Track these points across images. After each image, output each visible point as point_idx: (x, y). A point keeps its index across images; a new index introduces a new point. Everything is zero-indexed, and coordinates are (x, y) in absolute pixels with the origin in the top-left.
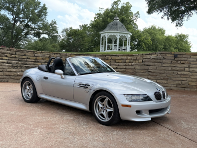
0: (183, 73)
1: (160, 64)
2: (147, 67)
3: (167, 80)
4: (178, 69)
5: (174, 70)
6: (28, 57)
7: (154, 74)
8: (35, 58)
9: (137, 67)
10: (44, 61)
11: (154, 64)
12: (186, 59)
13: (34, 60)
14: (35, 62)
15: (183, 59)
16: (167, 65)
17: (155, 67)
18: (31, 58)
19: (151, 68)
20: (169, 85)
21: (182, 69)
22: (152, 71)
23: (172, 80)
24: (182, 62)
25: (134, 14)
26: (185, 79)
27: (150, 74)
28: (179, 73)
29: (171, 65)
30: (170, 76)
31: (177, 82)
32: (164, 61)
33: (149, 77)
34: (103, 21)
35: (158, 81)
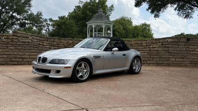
0: (194, 52)
1: (177, 46)
2: (167, 49)
3: (183, 58)
4: (191, 49)
5: (188, 51)
6: (58, 43)
7: (173, 54)
8: (62, 44)
9: (160, 49)
11: (172, 46)
12: (195, 42)
15: (193, 42)
16: (182, 47)
17: (173, 49)
18: (60, 44)
19: (170, 49)
20: (185, 63)
21: (193, 49)
22: (172, 52)
23: (186, 58)
24: (193, 44)
25: (109, 7)
26: (196, 57)
27: (170, 54)
28: (191, 53)
29: (185, 47)
30: (185, 55)
31: (191, 60)
32: (180, 44)
33: (169, 56)
34: (83, 13)
35: (177, 60)
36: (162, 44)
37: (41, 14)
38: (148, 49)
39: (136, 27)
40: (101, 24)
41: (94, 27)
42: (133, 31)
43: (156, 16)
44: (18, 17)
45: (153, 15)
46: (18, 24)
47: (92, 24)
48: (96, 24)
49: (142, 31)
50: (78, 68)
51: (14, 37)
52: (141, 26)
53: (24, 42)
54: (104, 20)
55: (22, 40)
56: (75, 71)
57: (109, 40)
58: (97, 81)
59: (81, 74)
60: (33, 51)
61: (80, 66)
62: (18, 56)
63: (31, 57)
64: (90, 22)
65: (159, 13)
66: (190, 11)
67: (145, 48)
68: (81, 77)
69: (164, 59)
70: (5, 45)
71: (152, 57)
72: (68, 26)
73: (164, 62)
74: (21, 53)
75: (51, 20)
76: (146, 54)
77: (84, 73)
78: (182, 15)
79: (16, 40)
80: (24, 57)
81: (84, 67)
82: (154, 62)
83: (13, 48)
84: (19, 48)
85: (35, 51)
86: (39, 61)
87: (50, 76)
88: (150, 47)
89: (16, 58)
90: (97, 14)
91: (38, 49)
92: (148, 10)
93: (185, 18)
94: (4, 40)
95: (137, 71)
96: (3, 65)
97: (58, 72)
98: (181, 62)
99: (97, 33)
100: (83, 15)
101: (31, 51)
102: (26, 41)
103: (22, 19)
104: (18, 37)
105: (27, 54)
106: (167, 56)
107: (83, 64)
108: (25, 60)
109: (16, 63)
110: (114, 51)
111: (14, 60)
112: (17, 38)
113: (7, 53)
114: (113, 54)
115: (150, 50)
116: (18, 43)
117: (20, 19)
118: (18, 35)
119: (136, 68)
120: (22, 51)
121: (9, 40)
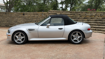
6: (81, 16)
8: (85, 16)
10: (90, 18)
13: (83, 18)
14: (84, 19)
18: (82, 16)
51: (48, 14)
68: (19, 41)
81: (20, 36)
94: (43, 16)
104: (49, 14)
114: (48, 28)
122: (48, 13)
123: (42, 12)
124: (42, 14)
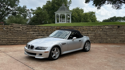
0: (122, 35)
1: (112, 31)
2: (106, 33)
3: (115, 38)
4: (120, 33)
5: (118, 34)
9: (101, 33)
10: (46, 31)
11: (109, 31)
12: (123, 28)
13: (41, 31)
15: (122, 28)
16: (115, 32)
18: (39, 30)
19: (108, 33)
20: (117, 41)
21: (122, 33)
22: (109, 35)
23: (118, 38)
24: (121, 30)
25: (68, 1)
26: (124, 38)
28: (120, 35)
29: (117, 31)
30: (117, 36)
31: (120, 39)
32: (113, 29)
33: (107, 37)
34: (52, 6)
35: (112, 39)
36: (103, 30)
37: (26, 7)
38: (94, 33)
39: (86, 14)
40: (64, 13)
41: (59, 15)
42: (84, 17)
43: (99, 8)
44: (11, 9)
45: (97, 8)
46: (11, 13)
47: (58, 13)
48: (61, 13)
49: (90, 16)
50: (52, 52)
51: (11, 28)
52: (89, 13)
53: (18, 31)
54: (66, 11)
55: (16, 30)
56: (51, 54)
57: (71, 32)
58: (64, 58)
59: (54, 55)
60: (23, 36)
61: (54, 50)
62: (14, 39)
63: (22, 39)
64: (57, 12)
65: (100, 6)
66: (119, 5)
67: (92, 32)
68: (55, 57)
69: (104, 39)
70: (6, 33)
71: (97, 38)
72: (43, 15)
73: (104, 41)
74: (16, 38)
75: (32, 10)
76: (93, 36)
77: (56, 54)
78: (115, 7)
79: (12, 30)
80: (17, 40)
81: (56, 51)
82: (98, 41)
83: (11, 34)
84: (15, 34)
85: (25, 36)
86: (29, 48)
87: (36, 57)
88: (95, 31)
89: (13, 40)
90: (61, 7)
91: (26, 35)
92: (93, 5)
93: (116, 9)
94: (5, 30)
95: (88, 49)
96: (5, 45)
97: (41, 55)
98: (114, 41)
99: (61, 19)
100: (52, 7)
101: (22, 36)
102: (19, 30)
103: (14, 10)
105: (19, 38)
106: (105, 37)
107: (55, 49)
108: (18, 42)
109: (13, 43)
110: (74, 39)
111: (12, 42)
112: (13, 28)
113: (7, 38)
114: (73, 41)
115: (95, 34)
116: (14, 31)
117: (12, 10)
118: (14, 26)
119: (87, 48)
120: (16, 36)
121: (8, 30)
122: (13, 27)
123: (3, 26)
124: (2, 28)
